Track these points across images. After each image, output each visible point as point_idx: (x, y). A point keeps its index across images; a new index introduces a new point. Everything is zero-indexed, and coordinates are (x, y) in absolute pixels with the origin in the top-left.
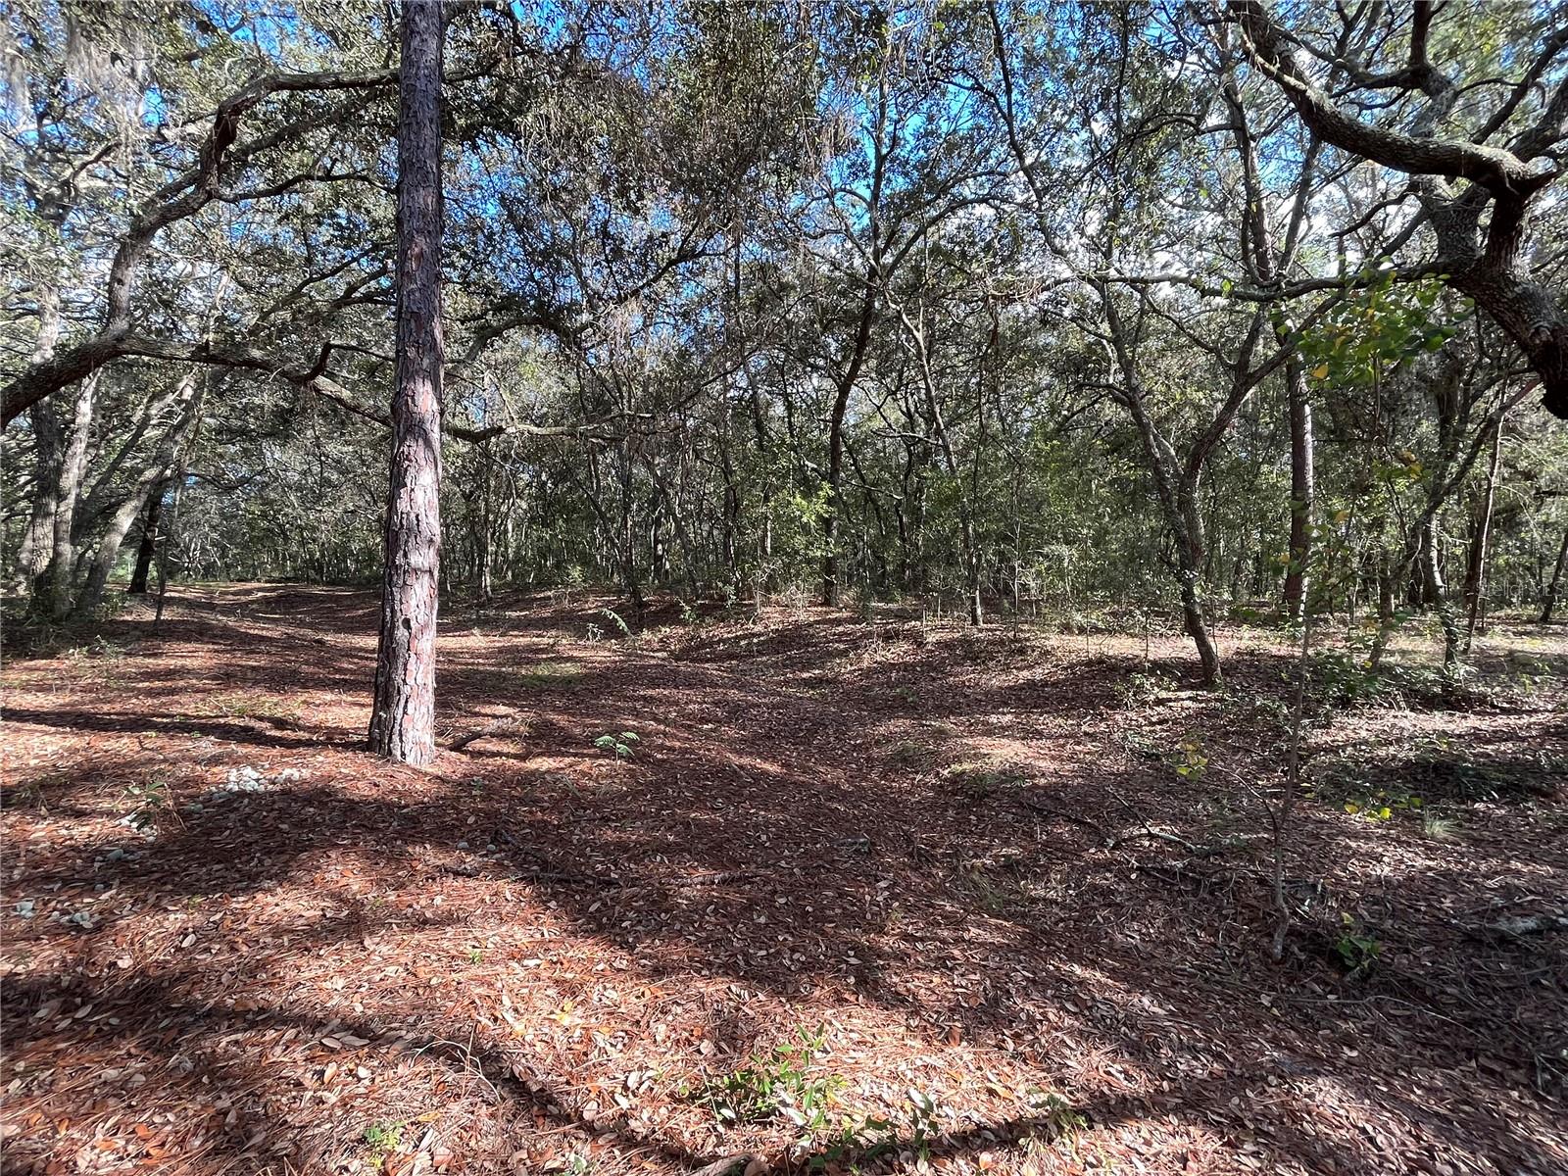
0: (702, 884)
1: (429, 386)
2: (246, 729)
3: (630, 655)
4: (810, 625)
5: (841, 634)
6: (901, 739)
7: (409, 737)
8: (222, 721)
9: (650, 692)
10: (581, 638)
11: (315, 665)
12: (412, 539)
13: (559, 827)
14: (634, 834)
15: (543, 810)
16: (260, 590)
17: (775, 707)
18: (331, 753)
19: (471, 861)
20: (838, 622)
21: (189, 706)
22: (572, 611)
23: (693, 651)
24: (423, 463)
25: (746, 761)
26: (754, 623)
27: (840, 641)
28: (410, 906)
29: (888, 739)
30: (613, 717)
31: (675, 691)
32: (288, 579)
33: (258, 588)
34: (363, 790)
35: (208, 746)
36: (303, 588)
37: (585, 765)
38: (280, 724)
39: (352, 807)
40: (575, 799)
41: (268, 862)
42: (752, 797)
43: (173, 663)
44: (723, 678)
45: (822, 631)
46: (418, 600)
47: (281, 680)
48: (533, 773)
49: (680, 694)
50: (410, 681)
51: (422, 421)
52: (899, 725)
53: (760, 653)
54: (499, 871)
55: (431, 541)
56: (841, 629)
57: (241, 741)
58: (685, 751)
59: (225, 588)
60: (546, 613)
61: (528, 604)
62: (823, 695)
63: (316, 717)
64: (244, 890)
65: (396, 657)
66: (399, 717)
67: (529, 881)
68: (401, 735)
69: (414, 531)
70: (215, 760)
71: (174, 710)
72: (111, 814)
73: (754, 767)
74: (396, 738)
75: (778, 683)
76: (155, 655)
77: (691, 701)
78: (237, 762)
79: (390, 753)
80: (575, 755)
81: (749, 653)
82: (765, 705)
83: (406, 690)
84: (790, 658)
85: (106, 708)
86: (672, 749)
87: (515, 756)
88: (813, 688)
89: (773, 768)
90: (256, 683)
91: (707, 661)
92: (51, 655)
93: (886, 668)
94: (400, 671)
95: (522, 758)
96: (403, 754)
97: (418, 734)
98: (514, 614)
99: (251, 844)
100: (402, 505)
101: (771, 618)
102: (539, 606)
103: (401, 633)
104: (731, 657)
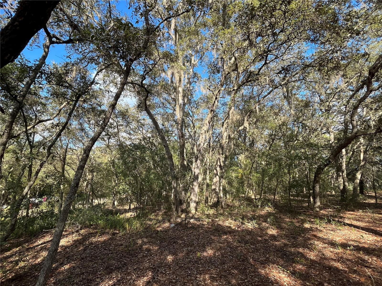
85: (378, 229)
92: (353, 211)
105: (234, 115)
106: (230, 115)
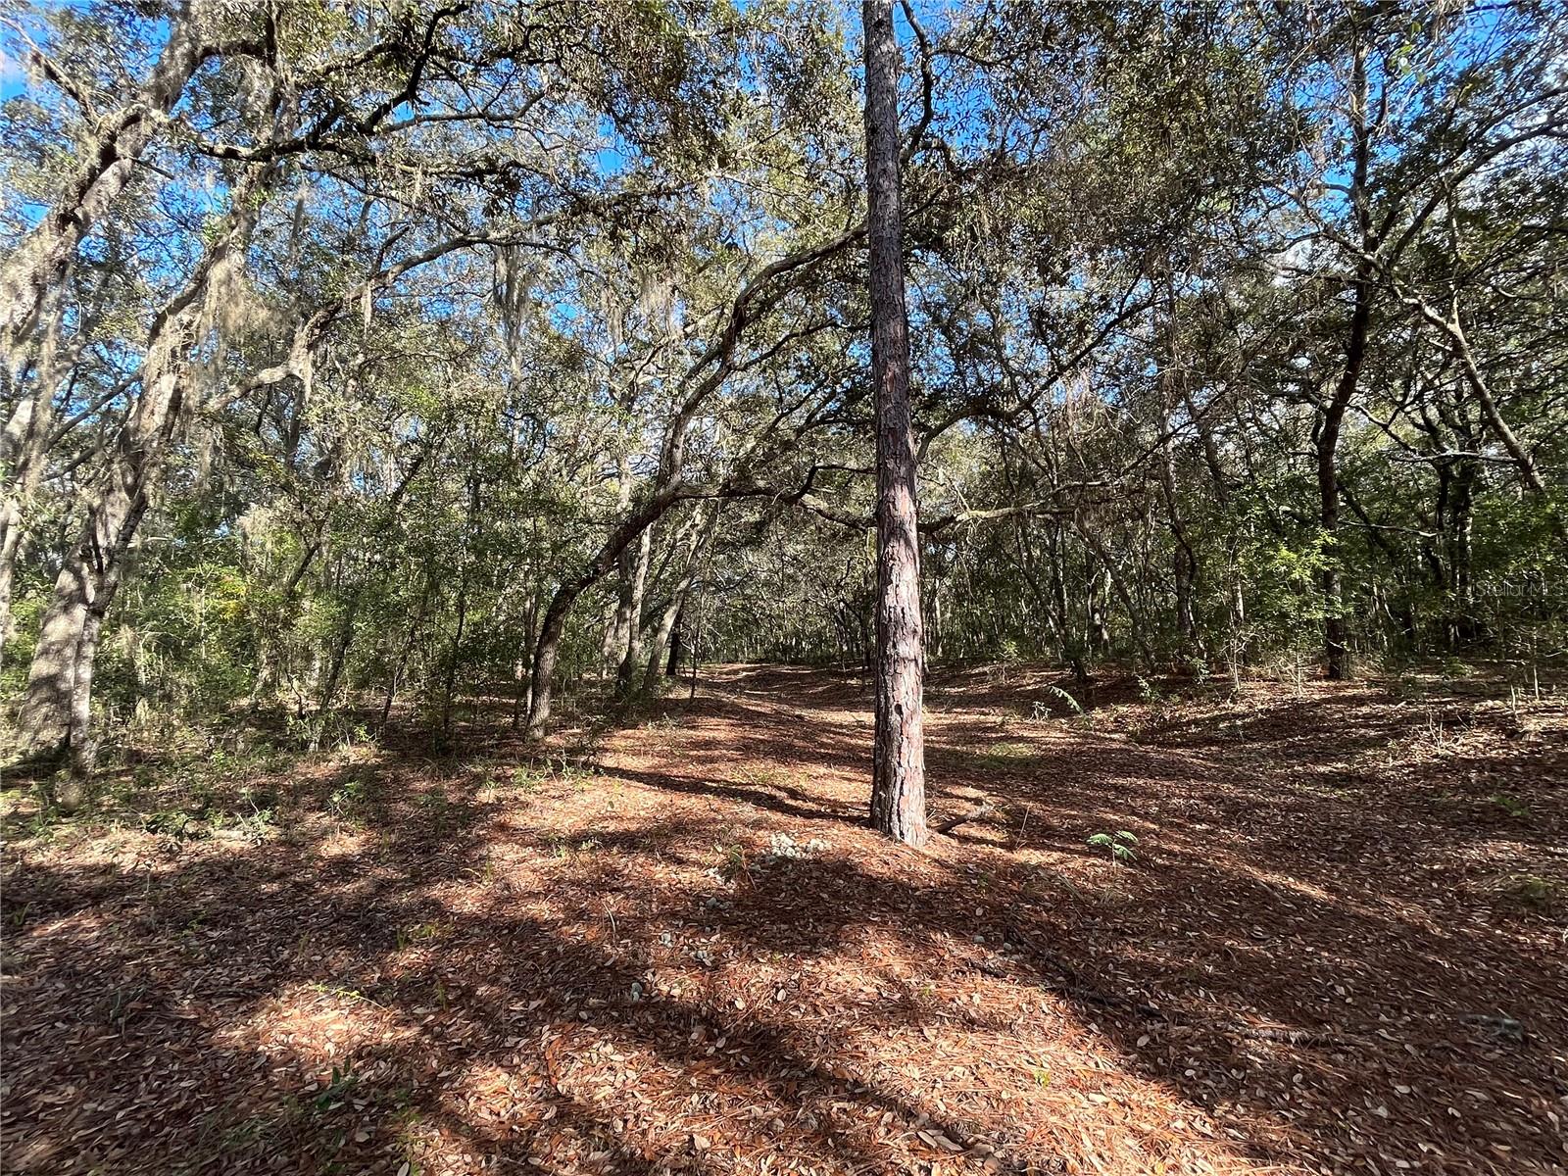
0: (1273, 1039)
1: (906, 490)
2: (772, 797)
3: (1085, 737)
4: (1317, 704)
5: (1366, 717)
6: (1515, 871)
7: (905, 817)
8: (752, 788)
9: (1121, 781)
10: (1026, 715)
11: (803, 739)
12: (899, 631)
13: (1069, 933)
14: (1160, 955)
15: (1047, 911)
16: (744, 670)
17: (1289, 809)
18: (842, 826)
19: (993, 959)
20: (1360, 701)
21: (727, 773)
22: (1010, 687)
23: (1158, 733)
24: (904, 560)
25: (1275, 878)
26: (1234, 701)
27: (1367, 726)
28: (953, 1000)
29: (1491, 869)
30: (1088, 809)
31: (1151, 781)
32: (761, 661)
33: (742, 668)
34: (876, 868)
35: (749, 811)
36: (775, 668)
37: (1077, 863)
38: (793, 794)
39: (872, 883)
40: (1077, 901)
41: (821, 929)
42: (1301, 929)
43: (708, 735)
44: (1209, 769)
45: (1336, 712)
46: (907, 686)
47: (784, 753)
48: (1024, 866)
49: (1158, 785)
50: (904, 763)
51: (902, 523)
52: (1504, 849)
53: (1250, 739)
54: (1025, 977)
55: (915, 632)
56: (1365, 710)
57: (770, 808)
58: (1190, 859)
59: (720, 669)
60: (984, 689)
61: (965, 680)
62: (1360, 798)
63: (815, 789)
64: (810, 953)
65: (891, 741)
66: (896, 797)
67: (1061, 994)
68: (899, 815)
69: (900, 623)
70: (757, 825)
71: (718, 776)
72: (701, 866)
73: (1288, 888)
74: (895, 817)
75: (1284, 778)
76: (693, 728)
77: (1174, 795)
78: (773, 828)
79: (890, 831)
80: (1063, 850)
81: (1232, 738)
82: (1276, 805)
83: (901, 771)
84: (1293, 745)
85: (675, 772)
86: (1170, 853)
87: (1002, 845)
88: (1341, 787)
89: (1317, 893)
90: (766, 754)
91: (1179, 746)
92: (634, 726)
93: (1455, 765)
94: (896, 754)
95: (1010, 847)
96: (902, 834)
97: (913, 815)
98: (953, 690)
99: (803, 909)
100: (890, 601)
101: (1255, 696)
102: (976, 682)
103: (894, 718)
104: (1211, 742)
105: (232, 298)
106: (213, 290)
